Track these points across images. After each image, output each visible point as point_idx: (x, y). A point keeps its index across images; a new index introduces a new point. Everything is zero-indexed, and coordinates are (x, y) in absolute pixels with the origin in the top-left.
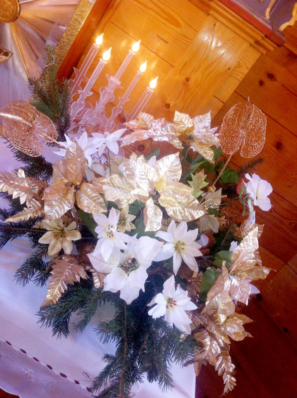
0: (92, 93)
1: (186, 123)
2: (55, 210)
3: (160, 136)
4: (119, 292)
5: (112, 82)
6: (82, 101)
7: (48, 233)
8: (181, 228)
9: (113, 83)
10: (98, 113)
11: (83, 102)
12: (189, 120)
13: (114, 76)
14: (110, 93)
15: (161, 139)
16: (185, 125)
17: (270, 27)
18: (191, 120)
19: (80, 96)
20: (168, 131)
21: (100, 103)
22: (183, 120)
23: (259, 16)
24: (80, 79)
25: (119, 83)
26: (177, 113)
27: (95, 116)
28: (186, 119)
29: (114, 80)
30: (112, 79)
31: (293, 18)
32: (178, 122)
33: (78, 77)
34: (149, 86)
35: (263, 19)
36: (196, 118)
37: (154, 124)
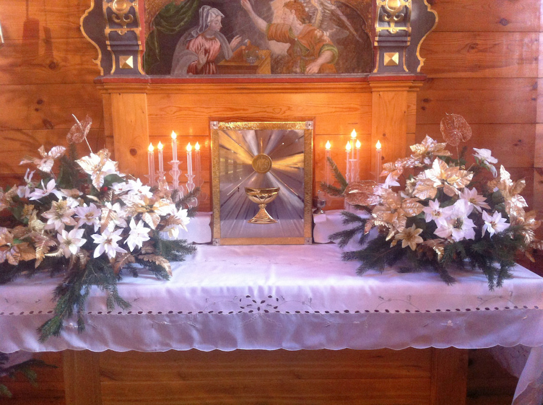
1: (419, 148)
3: (412, 164)
7: (403, 241)
8: (466, 192)
17: (413, 75)
18: (421, 145)
20: (414, 159)
23: (402, 74)
26: (411, 147)
28: (418, 146)
31: (421, 62)
32: (415, 151)
34: (377, 149)
35: (406, 73)
36: (422, 142)
37: (396, 165)
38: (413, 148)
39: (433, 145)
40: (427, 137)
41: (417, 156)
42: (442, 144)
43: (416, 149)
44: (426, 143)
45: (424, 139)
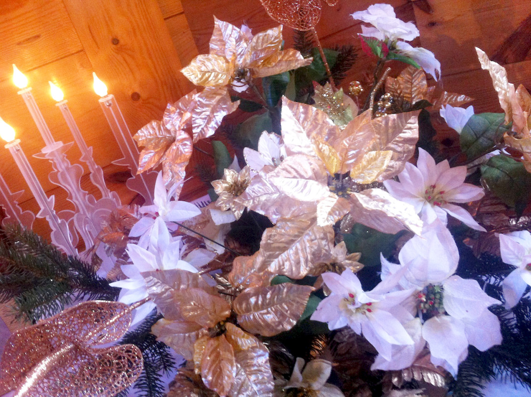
0: (53, 197)
1: (210, 67)
2: (256, 384)
3: (208, 123)
4: (471, 349)
5: (52, 154)
6: (57, 221)
9: (56, 153)
10: (88, 207)
11: (59, 221)
12: (209, 60)
13: (44, 145)
14: (67, 169)
15: (216, 123)
16: (213, 70)
18: (210, 56)
19: (48, 219)
20: (207, 106)
21: (73, 195)
22: (203, 68)
24: (14, 205)
25: (60, 144)
26: (186, 72)
27: (89, 216)
28: (203, 63)
29: (52, 149)
30: (46, 151)
32: (201, 79)
33: (7, 206)
34: (99, 97)
36: (212, 46)
37: (168, 126)
38: (192, 72)
39: (244, 44)
40: (218, 23)
41: (213, 93)
42: (270, 32)
43: (204, 73)
44: (223, 43)
45: (211, 34)
